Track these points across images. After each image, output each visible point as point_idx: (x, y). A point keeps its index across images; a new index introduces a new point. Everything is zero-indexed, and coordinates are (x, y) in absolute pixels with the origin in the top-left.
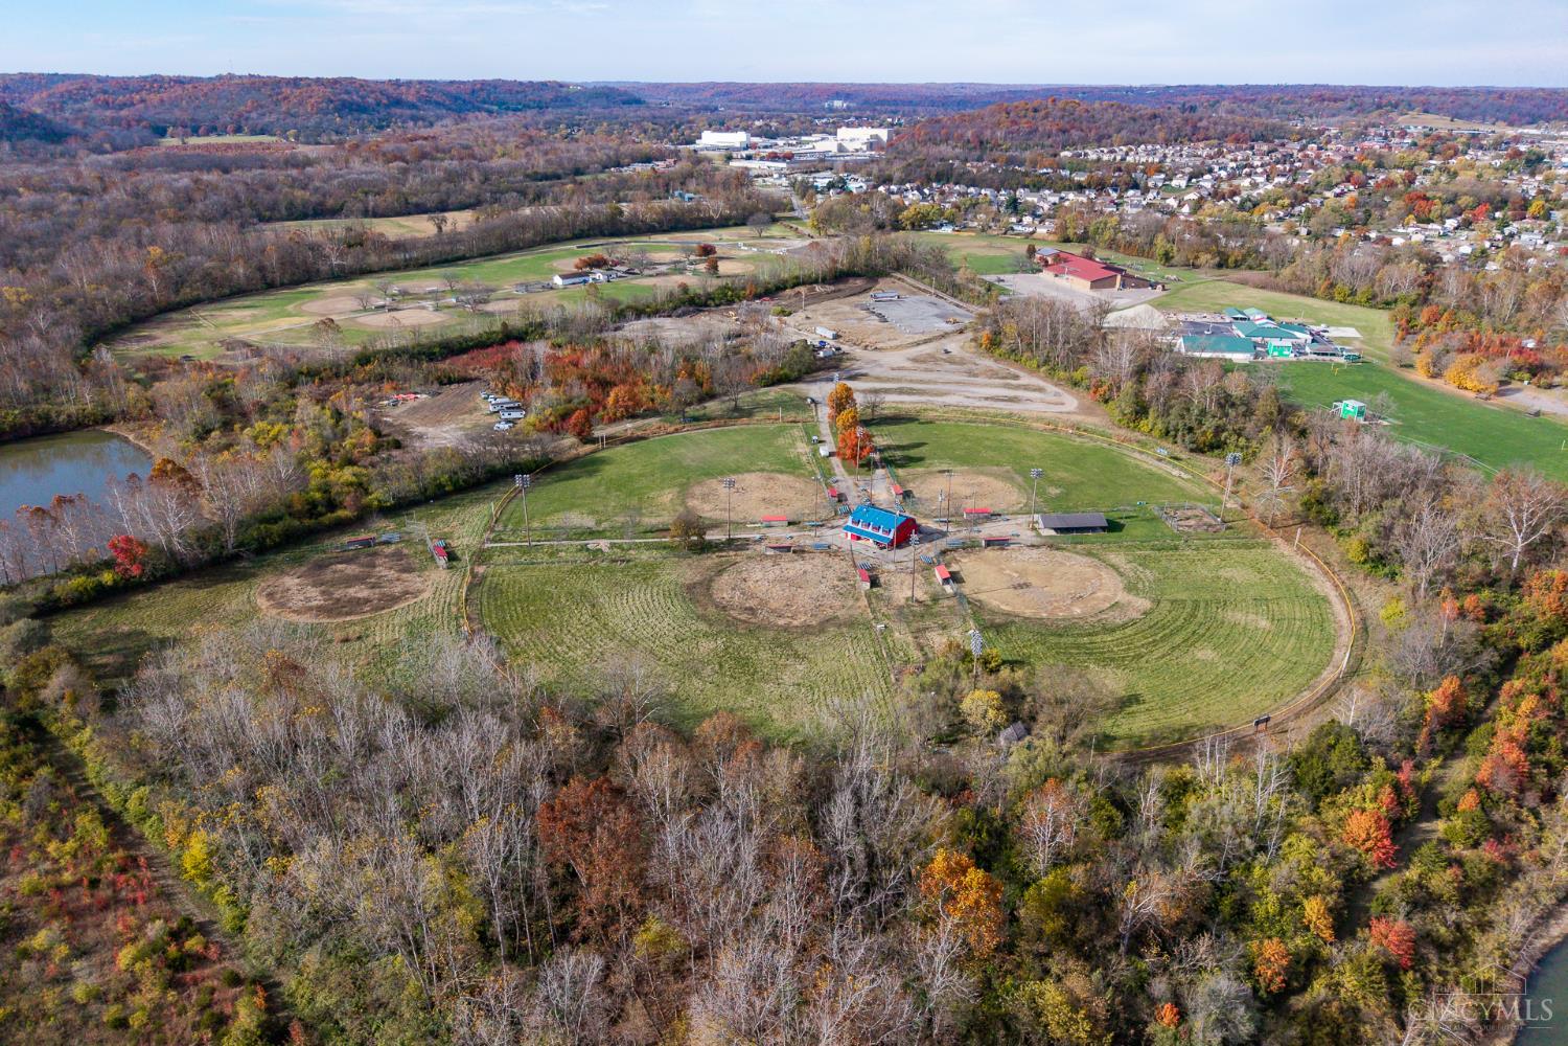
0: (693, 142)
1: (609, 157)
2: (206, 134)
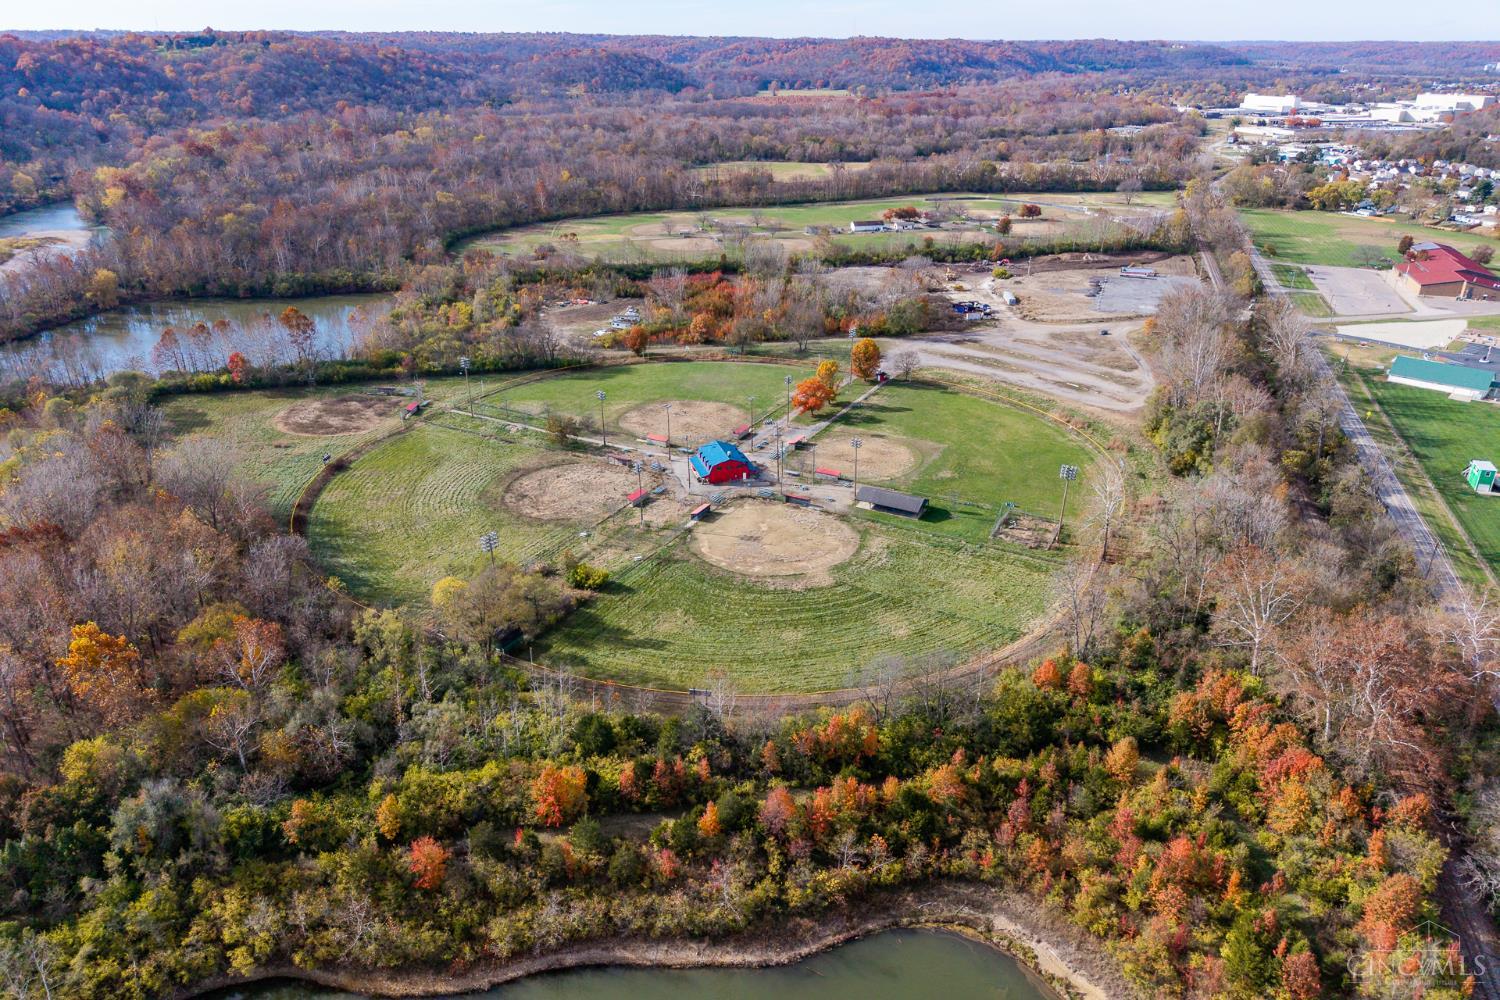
0: (1237, 106)
1: (1098, 118)
2: (800, 88)
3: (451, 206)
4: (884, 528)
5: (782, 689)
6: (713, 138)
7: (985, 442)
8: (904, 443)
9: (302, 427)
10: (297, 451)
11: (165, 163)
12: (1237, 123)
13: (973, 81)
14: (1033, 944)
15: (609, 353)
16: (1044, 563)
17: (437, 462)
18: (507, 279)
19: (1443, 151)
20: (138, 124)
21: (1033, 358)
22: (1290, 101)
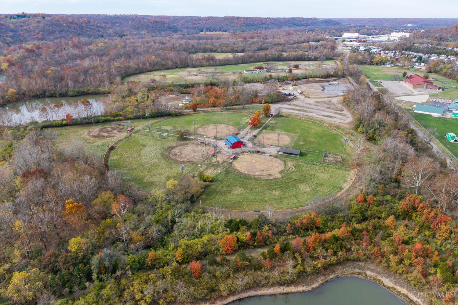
0: (342, 36)
1: (305, 40)
2: (212, 31)
3: (120, 67)
4: (290, 159)
5: (279, 209)
6: (193, 46)
7: (309, 133)
8: (285, 135)
9: (94, 137)
10: (96, 144)
11: (19, 55)
12: (344, 41)
13: (264, 29)
14: (381, 278)
15: (186, 111)
16: (341, 168)
17: (144, 146)
18: (145, 89)
19: (404, 48)
20: (4, 43)
21: (313, 109)
22: (356, 35)
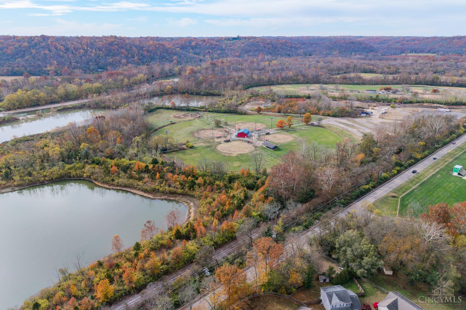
2: (419, 53)
9: (175, 117)
10: (169, 120)
17: (191, 126)
